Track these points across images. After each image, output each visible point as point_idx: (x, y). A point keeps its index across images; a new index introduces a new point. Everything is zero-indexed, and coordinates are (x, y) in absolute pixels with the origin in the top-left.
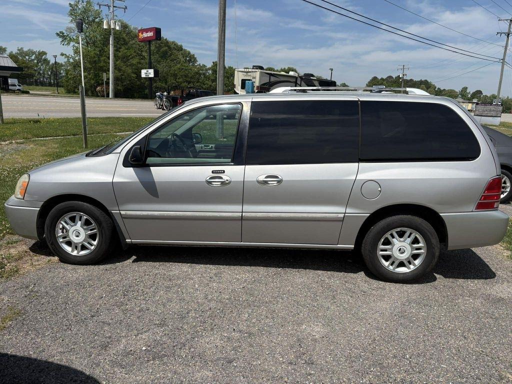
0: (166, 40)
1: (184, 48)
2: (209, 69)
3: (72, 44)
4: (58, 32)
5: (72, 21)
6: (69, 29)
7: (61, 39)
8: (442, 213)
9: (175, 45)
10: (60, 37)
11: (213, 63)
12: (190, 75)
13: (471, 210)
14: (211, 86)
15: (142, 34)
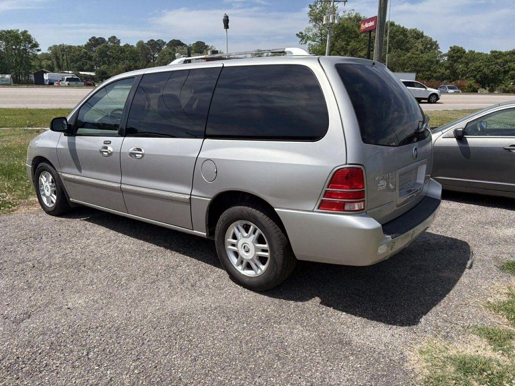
0: (403, 27)
1: (425, 34)
2: (445, 55)
3: (309, 42)
4: (298, 33)
5: (310, 21)
6: (309, 30)
7: (300, 39)
8: (277, 208)
9: (415, 32)
10: (300, 37)
11: (451, 48)
12: (420, 64)
13: (311, 210)
14: (443, 74)
15: (364, 25)
